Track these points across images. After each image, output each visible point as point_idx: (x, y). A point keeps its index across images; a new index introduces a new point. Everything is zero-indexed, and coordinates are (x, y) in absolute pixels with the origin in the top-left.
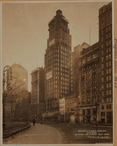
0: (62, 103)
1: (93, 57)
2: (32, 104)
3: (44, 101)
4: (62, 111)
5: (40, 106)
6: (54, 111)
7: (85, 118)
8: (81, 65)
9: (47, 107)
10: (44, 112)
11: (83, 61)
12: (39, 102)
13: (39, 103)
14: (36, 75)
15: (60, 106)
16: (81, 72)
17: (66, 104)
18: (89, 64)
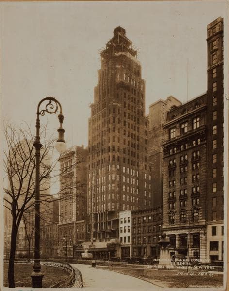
0: (125, 222)
1: (195, 125)
2: (60, 223)
3: (86, 218)
4: (125, 238)
5: (77, 227)
6: (108, 237)
7: (176, 253)
8: (167, 141)
9: (93, 230)
10: (86, 241)
11: (173, 132)
12: (76, 219)
13: (76, 221)
14: (70, 161)
15: (121, 228)
16: (168, 155)
17: (133, 224)
18: (187, 139)
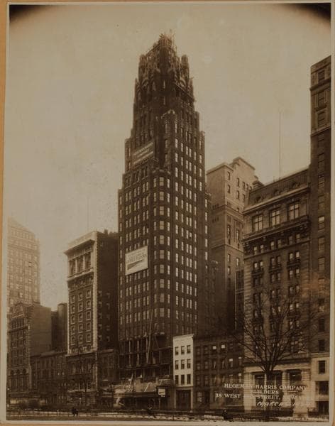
0: (183, 353)
1: (292, 213)
4: (183, 376)
8: (250, 235)
11: (258, 222)
12: (99, 346)
13: (99, 349)
14: (86, 255)
15: (176, 361)
16: (251, 255)
17: (196, 356)
18: (280, 233)
